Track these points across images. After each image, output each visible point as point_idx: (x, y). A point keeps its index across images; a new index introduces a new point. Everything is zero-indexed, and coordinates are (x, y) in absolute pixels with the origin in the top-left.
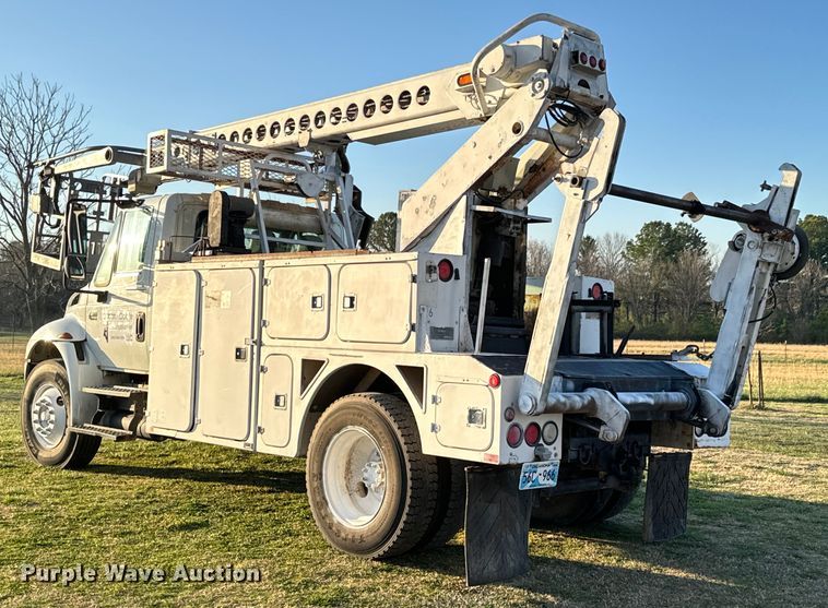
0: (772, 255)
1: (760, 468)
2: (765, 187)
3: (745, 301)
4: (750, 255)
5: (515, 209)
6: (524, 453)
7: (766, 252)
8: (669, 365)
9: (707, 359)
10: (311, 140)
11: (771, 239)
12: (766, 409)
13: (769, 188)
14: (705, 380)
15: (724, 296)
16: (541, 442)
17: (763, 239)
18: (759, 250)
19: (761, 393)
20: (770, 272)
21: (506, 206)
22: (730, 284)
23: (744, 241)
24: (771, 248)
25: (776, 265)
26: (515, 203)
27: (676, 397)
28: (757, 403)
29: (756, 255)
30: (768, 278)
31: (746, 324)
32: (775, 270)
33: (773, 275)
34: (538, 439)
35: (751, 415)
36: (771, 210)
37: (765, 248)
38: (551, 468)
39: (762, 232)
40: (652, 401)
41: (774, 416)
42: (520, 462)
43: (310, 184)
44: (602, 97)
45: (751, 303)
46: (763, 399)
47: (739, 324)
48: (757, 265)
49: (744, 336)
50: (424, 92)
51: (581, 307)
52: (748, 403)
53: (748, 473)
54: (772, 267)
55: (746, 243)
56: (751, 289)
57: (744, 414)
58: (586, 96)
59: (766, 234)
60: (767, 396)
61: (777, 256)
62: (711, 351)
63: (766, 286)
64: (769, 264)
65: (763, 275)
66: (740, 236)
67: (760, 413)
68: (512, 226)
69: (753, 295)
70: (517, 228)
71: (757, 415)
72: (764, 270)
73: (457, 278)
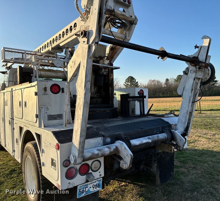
0: (200, 75)
1: (200, 136)
2: (196, 47)
3: (190, 94)
4: (192, 75)
5: (104, 64)
6: (79, 180)
7: (198, 74)
8: (163, 120)
9: (177, 116)
10: (52, 48)
11: (199, 68)
12: (202, 113)
13: (198, 47)
14: (176, 125)
15: (182, 92)
16: (90, 171)
17: (196, 68)
18: (195, 73)
19: (200, 109)
20: (200, 82)
21: (101, 63)
22: (184, 88)
23: (189, 70)
24: (200, 72)
25: (202, 79)
26: (103, 61)
27: (162, 136)
28: (199, 112)
29: (193, 75)
30: (199, 85)
31: (191, 104)
32: (201, 81)
33: (201, 83)
34: (89, 170)
35: (198, 115)
36: (199, 56)
37: (197, 73)
38: (97, 182)
39: (196, 66)
40: (150, 141)
41: (203, 115)
42: (75, 185)
43: (58, 63)
44: (131, 16)
45: (192, 95)
46: (200, 111)
47: (188, 104)
48: (194, 80)
49: (190, 108)
50: (75, 25)
51: (131, 99)
52: (197, 112)
53: (197, 138)
54: (200, 80)
55: (190, 71)
56: (192, 90)
57: (197, 115)
58: (123, 15)
59: (198, 66)
60: (201, 110)
61: (202, 76)
62: (178, 114)
63: (198, 88)
64: (199, 79)
65: (197, 83)
66: (188, 69)
67: (200, 114)
68: (103, 70)
69: (193, 92)
70: (106, 71)
71: (200, 115)
72: (197, 82)
73: (63, 92)
